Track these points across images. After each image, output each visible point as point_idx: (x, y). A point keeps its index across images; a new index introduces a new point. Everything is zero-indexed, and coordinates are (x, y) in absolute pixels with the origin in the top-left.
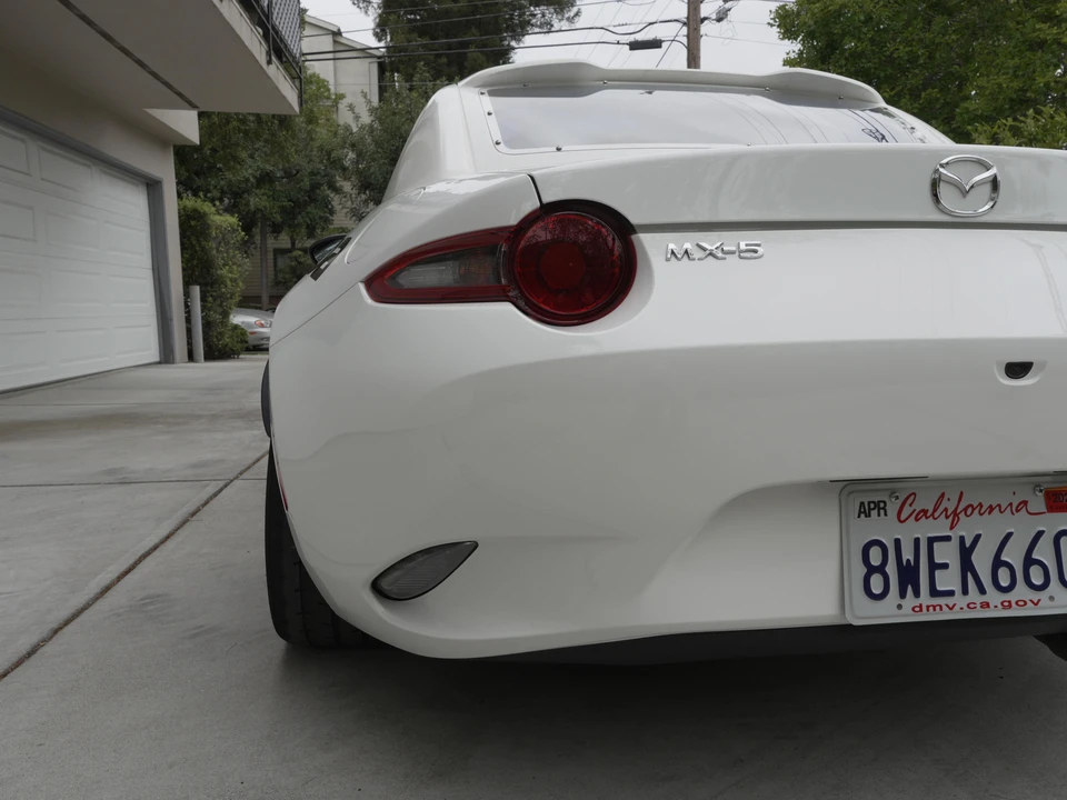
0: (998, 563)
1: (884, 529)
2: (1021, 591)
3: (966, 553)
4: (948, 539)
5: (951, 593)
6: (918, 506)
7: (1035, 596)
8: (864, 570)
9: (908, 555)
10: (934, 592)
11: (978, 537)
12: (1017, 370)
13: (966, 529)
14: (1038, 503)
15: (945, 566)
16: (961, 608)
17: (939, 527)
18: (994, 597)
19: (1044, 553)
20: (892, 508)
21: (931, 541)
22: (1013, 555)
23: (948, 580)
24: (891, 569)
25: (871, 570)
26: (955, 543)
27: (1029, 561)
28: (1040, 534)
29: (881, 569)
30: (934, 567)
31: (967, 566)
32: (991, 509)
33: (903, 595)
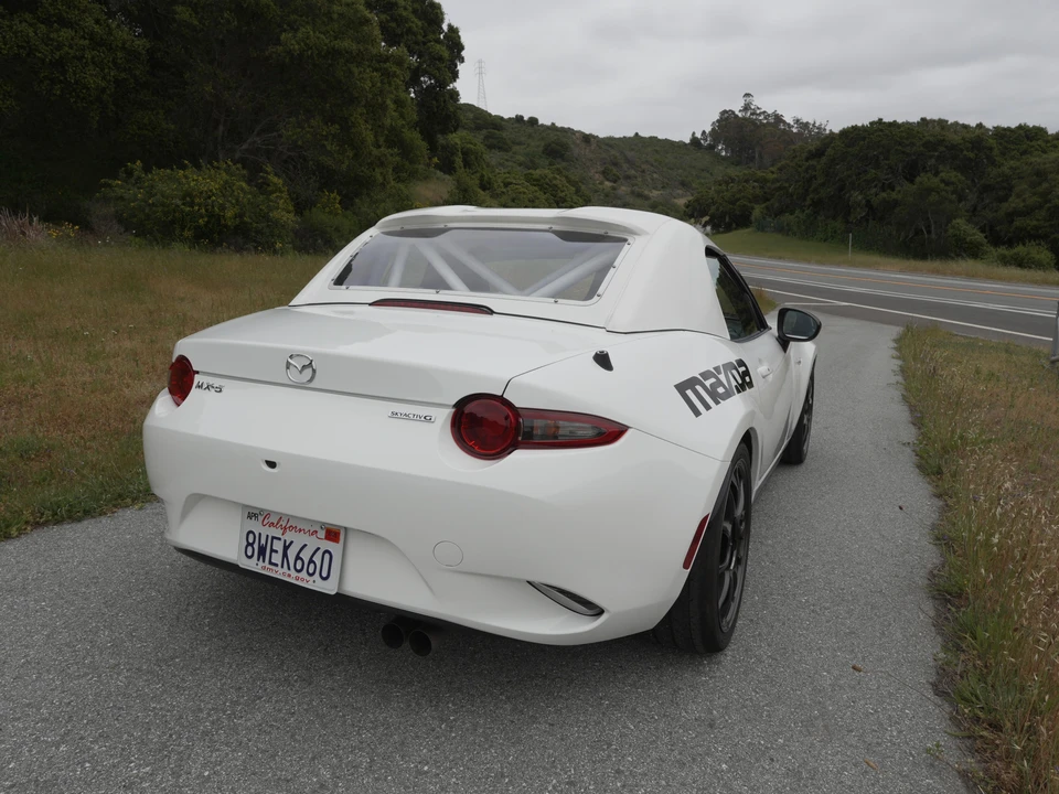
0: (298, 557)
1: (256, 527)
2: (304, 574)
3: (286, 548)
4: (280, 539)
5: (276, 565)
6: (271, 520)
7: (308, 578)
8: (246, 543)
9: (263, 542)
10: (270, 563)
11: (292, 542)
12: (272, 465)
13: (289, 537)
14: (322, 534)
15: (276, 552)
16: (280, 573)
17: (277, 532)
18: (293, 572)
19: (317, 559)
20: (261, 518)
21: (273, 538)
22: (306, 556)
23: (277, 558)
24: (256, 546)
25: (249, 544)
26: (282, 542)
27: (311, 561)
28: (318, 549)
29: (252, 545)
30: (272, 551)
31: (285, 555)
32: (300, 530)
33: (258, 560)
